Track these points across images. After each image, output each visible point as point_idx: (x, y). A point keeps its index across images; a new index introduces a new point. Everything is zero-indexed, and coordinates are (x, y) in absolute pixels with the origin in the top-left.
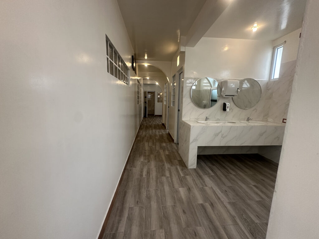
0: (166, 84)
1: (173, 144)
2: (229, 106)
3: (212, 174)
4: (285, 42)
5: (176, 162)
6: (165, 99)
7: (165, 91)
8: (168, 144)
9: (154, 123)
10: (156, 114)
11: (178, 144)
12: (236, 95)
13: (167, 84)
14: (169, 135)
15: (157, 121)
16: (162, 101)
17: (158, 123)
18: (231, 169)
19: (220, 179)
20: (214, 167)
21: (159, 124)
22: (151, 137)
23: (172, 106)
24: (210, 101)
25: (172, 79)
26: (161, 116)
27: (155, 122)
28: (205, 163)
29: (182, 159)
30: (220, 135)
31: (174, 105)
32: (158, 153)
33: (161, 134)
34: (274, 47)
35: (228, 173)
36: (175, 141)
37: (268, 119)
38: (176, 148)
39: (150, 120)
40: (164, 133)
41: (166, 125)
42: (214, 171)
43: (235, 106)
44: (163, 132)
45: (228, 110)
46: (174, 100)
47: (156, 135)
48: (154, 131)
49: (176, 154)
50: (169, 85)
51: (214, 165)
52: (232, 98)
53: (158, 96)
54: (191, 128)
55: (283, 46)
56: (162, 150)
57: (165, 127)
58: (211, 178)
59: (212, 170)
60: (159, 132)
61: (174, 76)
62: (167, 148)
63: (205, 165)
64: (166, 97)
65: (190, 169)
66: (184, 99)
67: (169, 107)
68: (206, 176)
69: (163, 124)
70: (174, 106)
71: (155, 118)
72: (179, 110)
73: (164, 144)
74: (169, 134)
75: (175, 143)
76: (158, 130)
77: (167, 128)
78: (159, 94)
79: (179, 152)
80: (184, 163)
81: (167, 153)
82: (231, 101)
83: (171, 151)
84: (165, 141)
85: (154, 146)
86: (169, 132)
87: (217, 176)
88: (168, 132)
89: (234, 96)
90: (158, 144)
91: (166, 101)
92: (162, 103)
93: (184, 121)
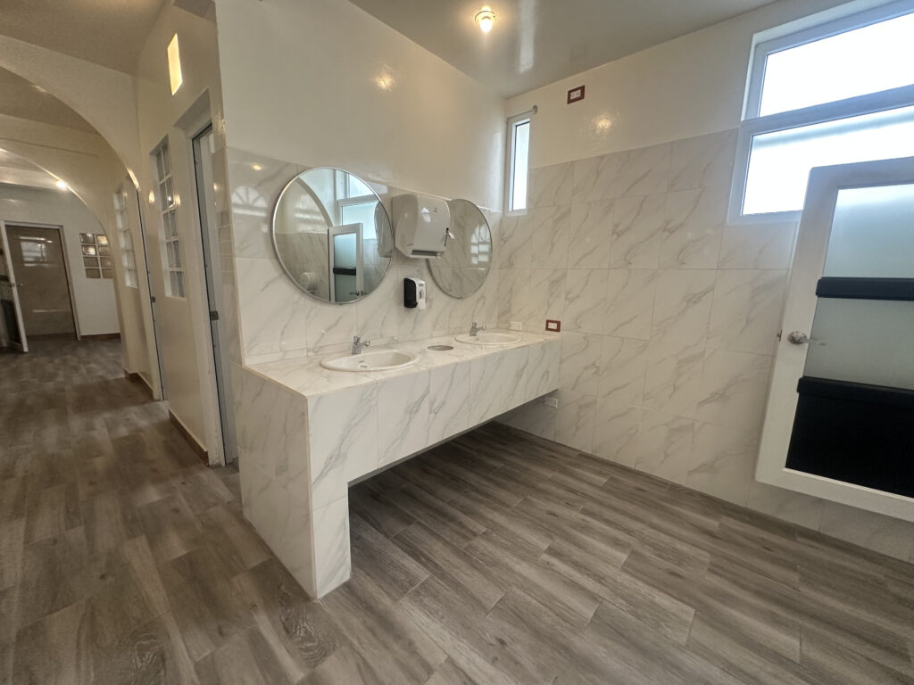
0: (119, 192)
1: (207, 476)
2: (424, 288)
3: (423, 574)
4: (535, 107)
5: (244, 587)
6: (126, 262)
7: (120, 225)
8: (176, 482)
9: (77, 380)
10: (85, 329)
11: (232, 465)
12: (442, 253)
13: (125, 194)
14: (174, 427)
15: (93, 365)
16: (109, 274)
17: (100, 373)
18: (465, 513)
19: (457, 585)
20: (414, 531)
21: (110, 377)
22: (52, 472)
23: (169, 293)
24: (332, 274)
25: (150, 165)
26: (115, 338)
27: (83, 371)
28: (377, 526)
29: (271, 553)
30: (425, 405)
31: (180, 288)
32: (110, 579)
33: (123, 431)
34: (508, 119)
35: (465, 537)
36: (215, 454)
37: (512, 323)
38: (225, 494)
39: (50, 368)
40: (143, 423)
41: (149, 376)
42: (424, 556)
43: (436, 290)
44: (136, 418)
45: (421, 302)
46: (179, 265)
47: (89, 450)
48: (76, 423)
49: (234, 531)
50: (138, 197)
51: (408, 521)
52: (427, 260)
53: (87, 247)
54: (311, 406)
55: (528, 120)
56: (142, 541)
57: (148, 393)
58: (426, 600)
59: (416, 554)
60: (111, 426)
61: (161, 151)
62: (176, 511)
63: (381, 537)
64: (131, 251)
65: (326, 597)
66: (240, 263)
67: (153, 300)
68: (405, 602)
69: (135, 378)
70: (182, 295)
71: (82, 352)
72: (213, 316)
73: (153, 494)
74: (173, 421)
75: (218, 466)
76: (107, 415)
77: (157, 393)
78: (87, 243)
79: (247, 515)
80: (288, 575)
81: (176, 546)
82: (425, 271)
83: (199, 527)
84: (154, 470)
85: (77, 534)
86: (170, 413)
87: (443, 575)
88: (167, 416)
89: (433, 253)
90: (107, 507)
91: (134, 271)
92: (111, 281)
93: (255, 369)
